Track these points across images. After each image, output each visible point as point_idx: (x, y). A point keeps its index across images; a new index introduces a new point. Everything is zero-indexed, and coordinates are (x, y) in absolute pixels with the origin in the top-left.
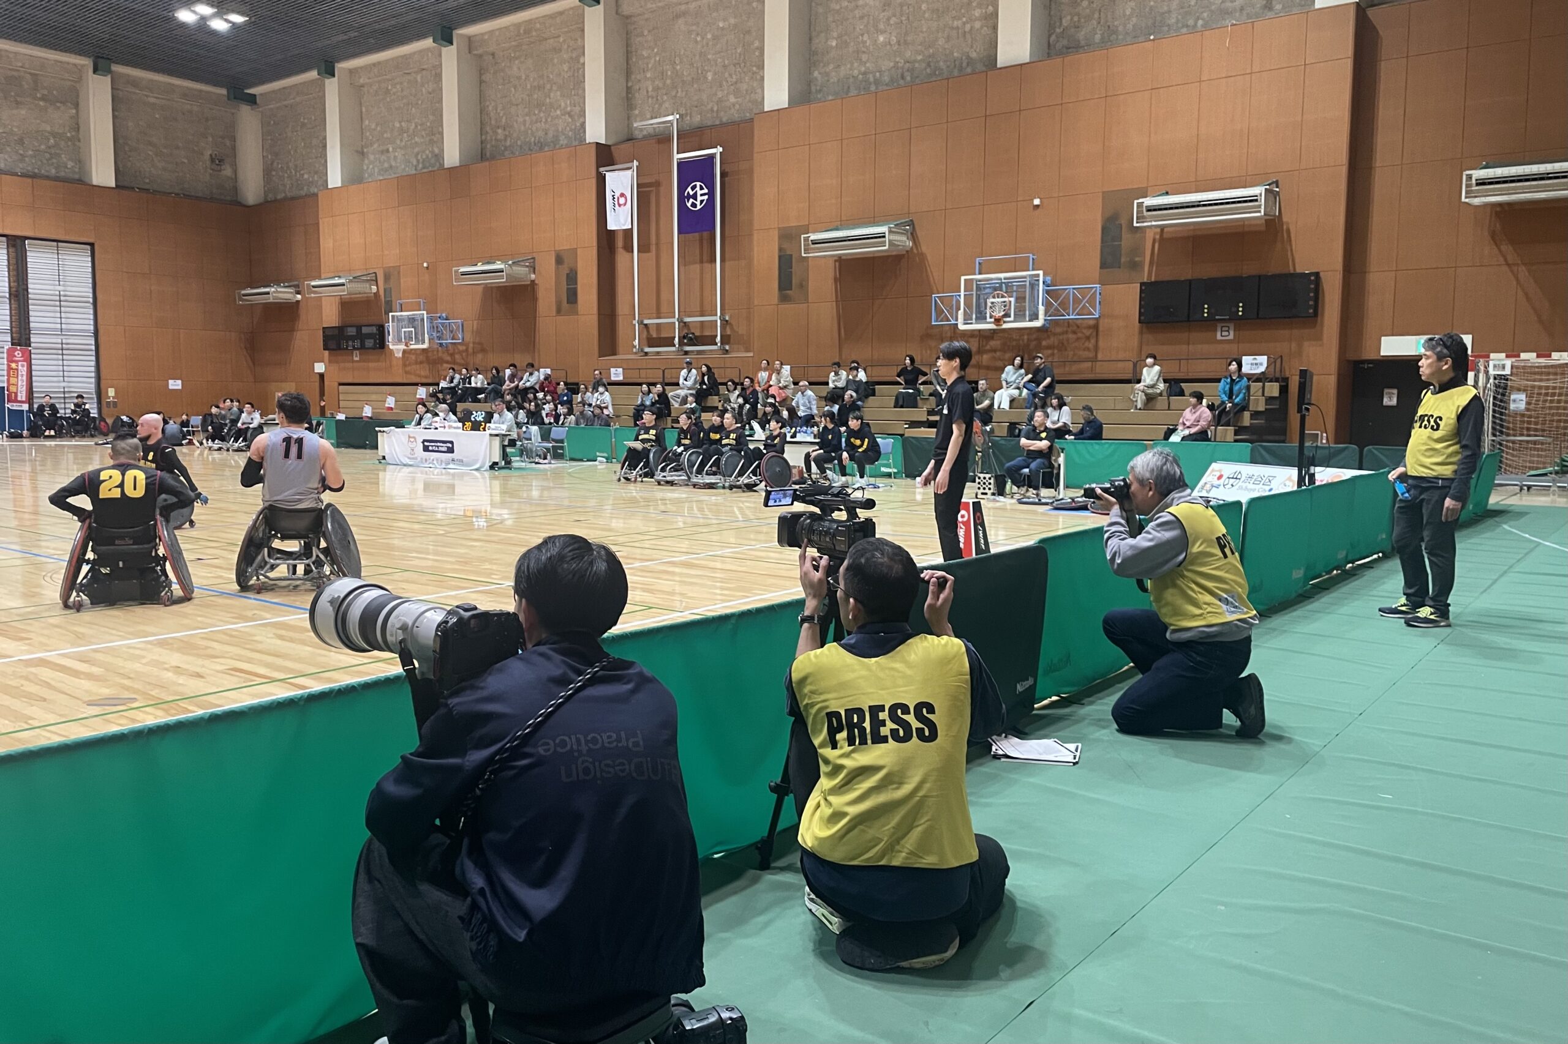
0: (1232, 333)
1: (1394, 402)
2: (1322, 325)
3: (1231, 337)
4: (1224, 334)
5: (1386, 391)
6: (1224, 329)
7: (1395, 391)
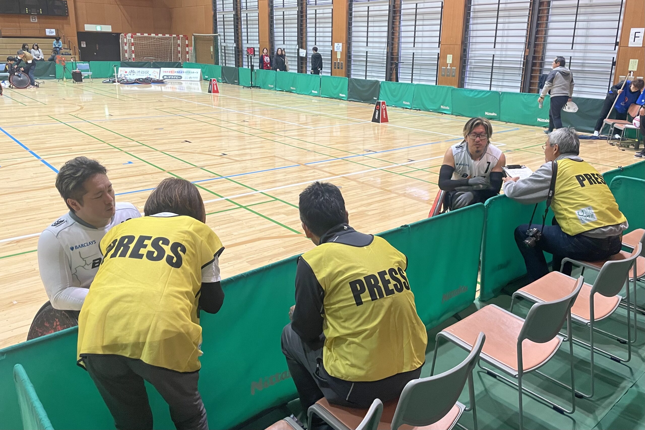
0: (37, 20)
1: (85, 46)
2: (69, 19)
3: (36, 21)
4: (33, 20)
5: (82, 42)
6: (33, 18)
7: (85, 42)
